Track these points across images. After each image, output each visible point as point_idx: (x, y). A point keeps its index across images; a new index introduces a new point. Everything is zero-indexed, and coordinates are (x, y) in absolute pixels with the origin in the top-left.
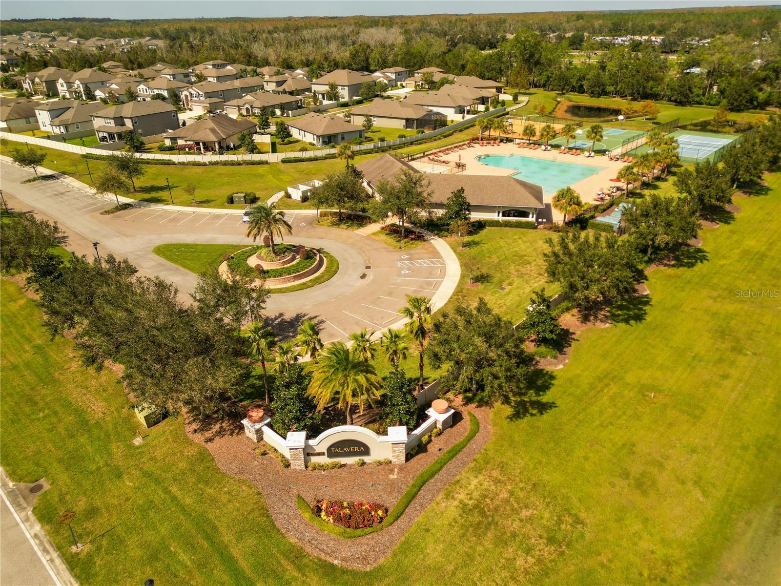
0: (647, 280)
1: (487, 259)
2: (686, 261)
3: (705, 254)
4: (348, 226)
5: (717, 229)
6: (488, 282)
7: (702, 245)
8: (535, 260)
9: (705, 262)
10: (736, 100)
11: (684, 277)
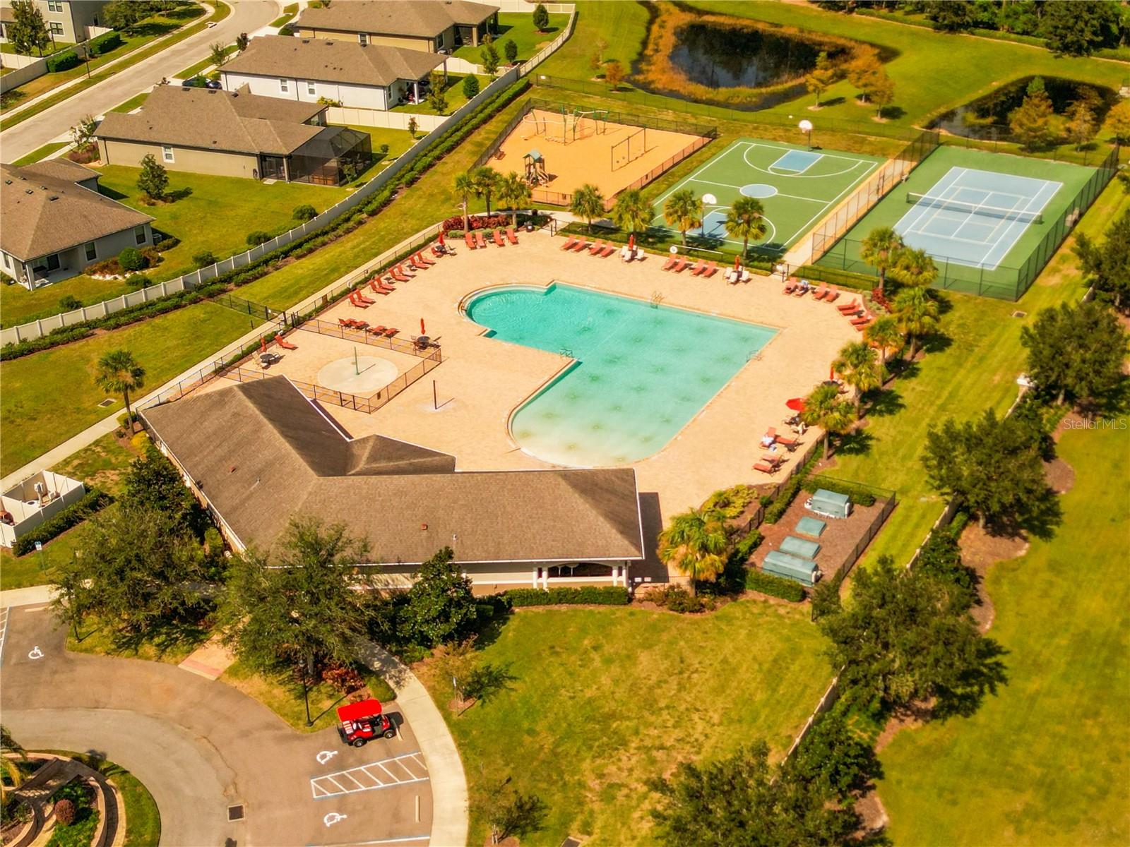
0: (880, 775)
1: (527, 739)
2: (959, 691)
3: (999, 658)
4: (162, 648)
5: (1024, 560)
6: (536, 829)
7: (995, 628)
8: (637, 733)
9: (1000, 687)
10: (1070, 29)
11: (957, 750)
